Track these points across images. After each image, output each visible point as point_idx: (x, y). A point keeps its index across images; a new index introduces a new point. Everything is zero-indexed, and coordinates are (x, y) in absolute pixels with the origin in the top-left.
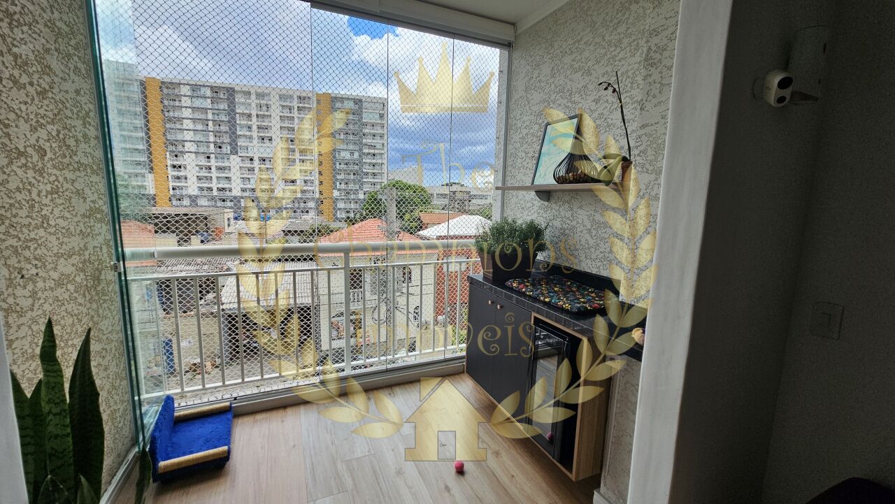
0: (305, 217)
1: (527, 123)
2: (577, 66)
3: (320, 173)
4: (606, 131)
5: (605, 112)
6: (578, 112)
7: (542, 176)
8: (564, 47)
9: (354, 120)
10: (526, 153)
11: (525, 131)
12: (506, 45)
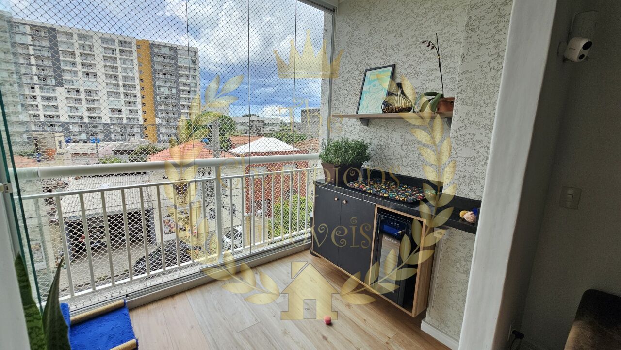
0: (132, 139)
1: (349, 69)
2: (390, 29)
3: (143, 104)
4: (415, 77)
5: (414, 63)
6: (392, 63)
7: (365, 108)
8: (380, 15)
9: (171, 63)
10: (348, 91)
11: (347, 76)
12: (331, 10)
